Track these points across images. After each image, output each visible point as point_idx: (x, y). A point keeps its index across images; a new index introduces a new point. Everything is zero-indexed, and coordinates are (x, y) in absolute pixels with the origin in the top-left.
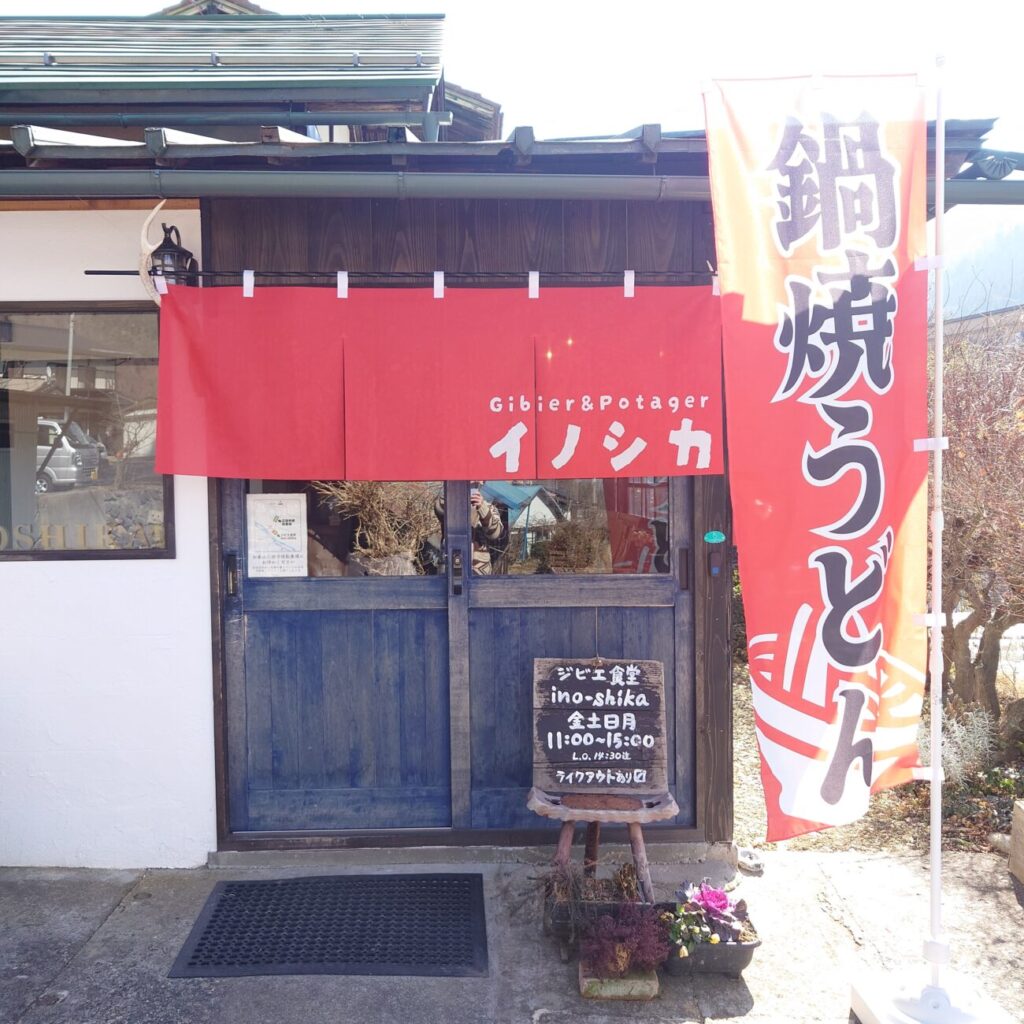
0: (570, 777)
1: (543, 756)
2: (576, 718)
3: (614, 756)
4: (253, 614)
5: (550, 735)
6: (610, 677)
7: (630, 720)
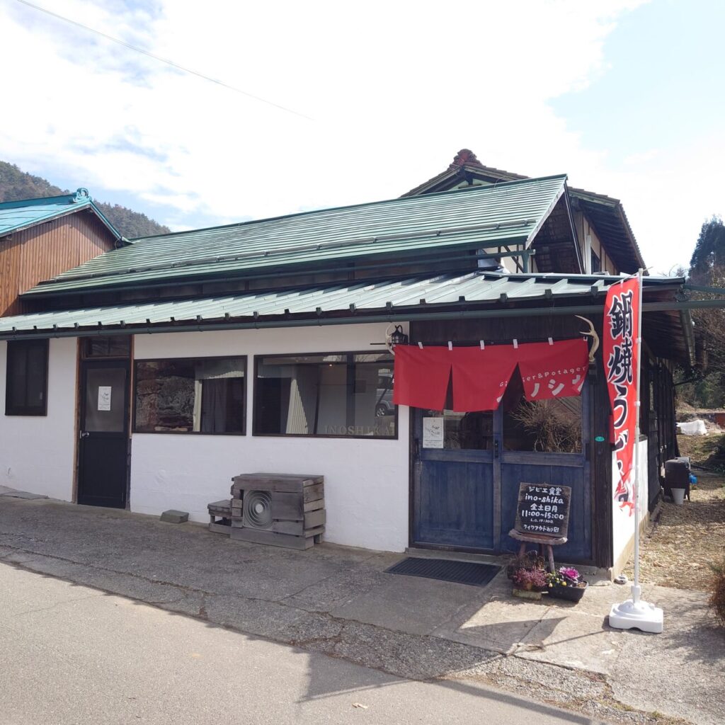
0: (529, 527)
1: (520, 518)
2: (534, 506)
3: (547, 521)
4: (424, 461)
5: (523, 511)
6: (549, 491)
7: (555, 509)
